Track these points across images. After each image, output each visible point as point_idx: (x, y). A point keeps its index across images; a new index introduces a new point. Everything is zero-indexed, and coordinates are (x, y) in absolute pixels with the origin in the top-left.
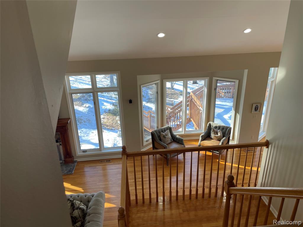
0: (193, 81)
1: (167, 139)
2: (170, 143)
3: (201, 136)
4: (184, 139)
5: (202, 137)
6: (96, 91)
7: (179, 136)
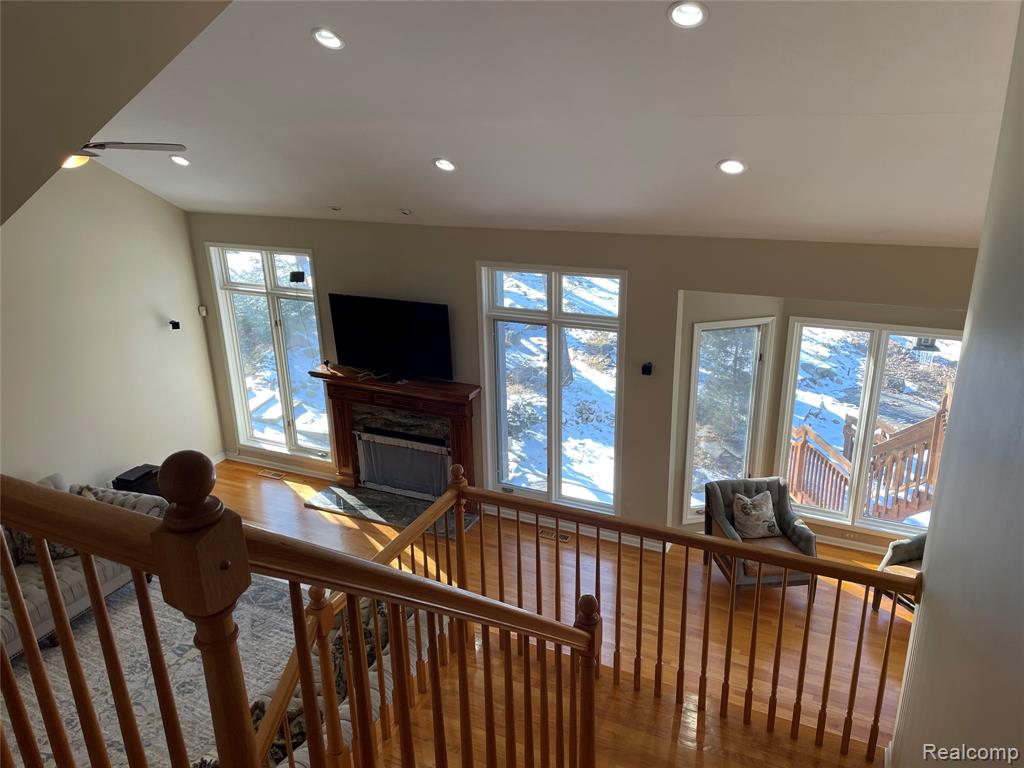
0: (920, 340)
1: (753, 519)
2: (764, 538)
3: (891, 544)
4: (820, 538)
5: (895, 548)
6: (556, 323)
7: (806, 523)
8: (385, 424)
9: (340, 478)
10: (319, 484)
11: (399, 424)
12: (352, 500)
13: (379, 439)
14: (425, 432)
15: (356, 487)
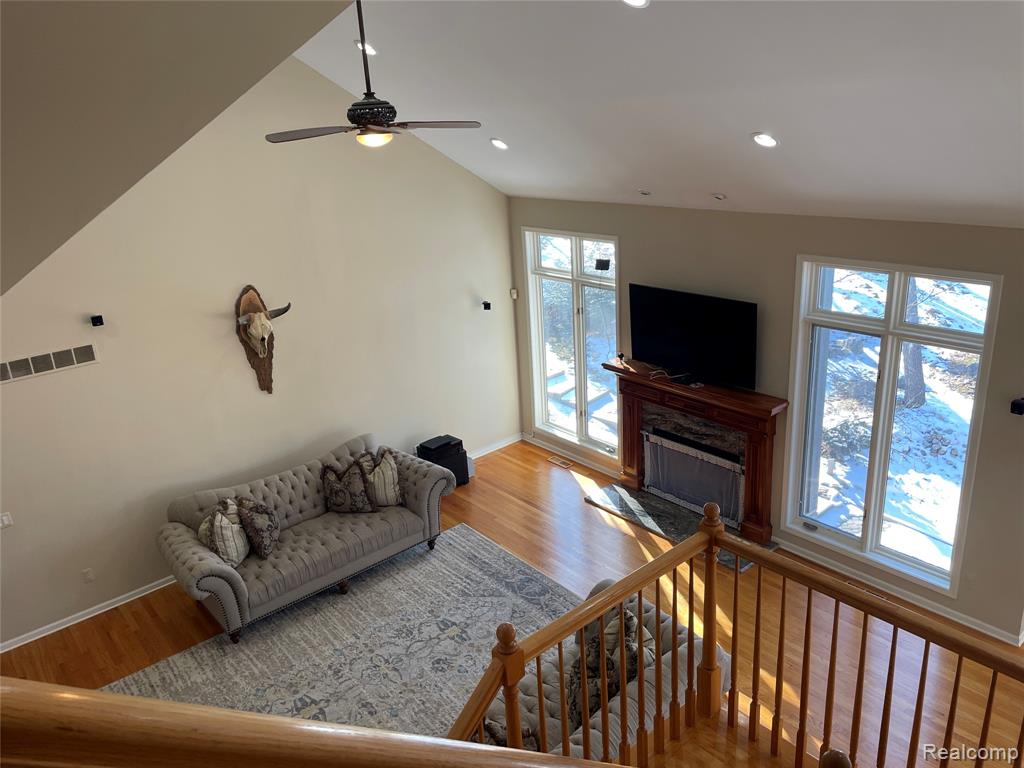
8: (675, 428)
9: (624, 477)
10: (603, 480)
11: (690, 431)
12: (633, 504)
13: (667, 443)
14: (718, 444)
15: (640, 490)
